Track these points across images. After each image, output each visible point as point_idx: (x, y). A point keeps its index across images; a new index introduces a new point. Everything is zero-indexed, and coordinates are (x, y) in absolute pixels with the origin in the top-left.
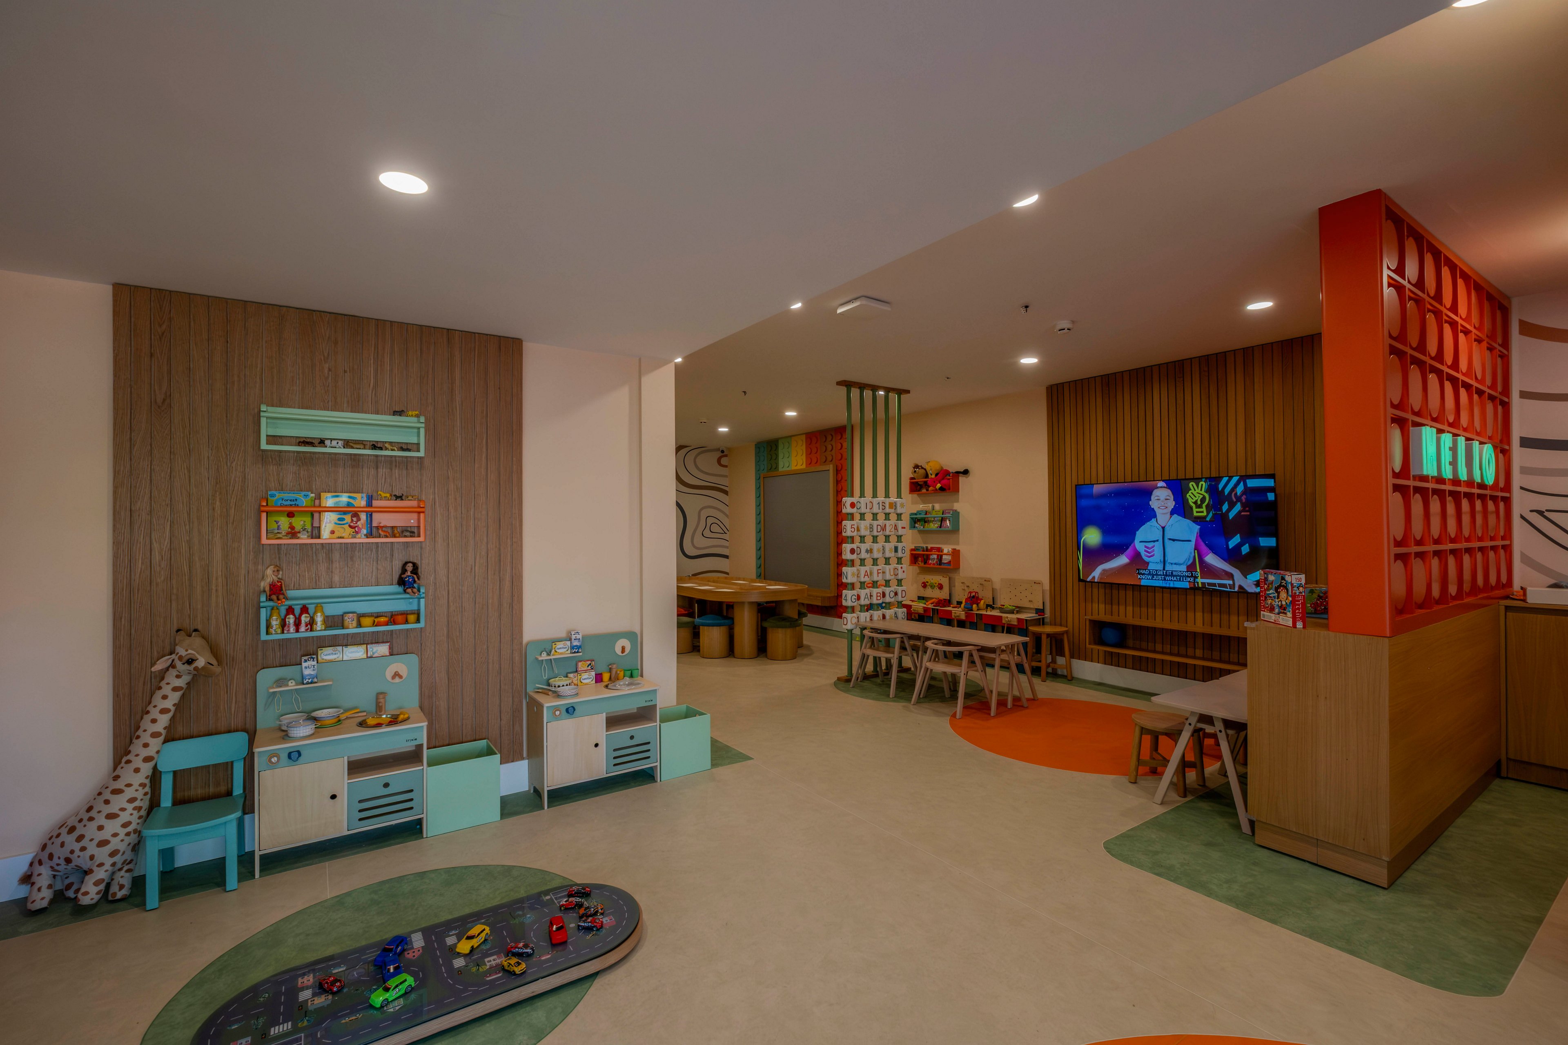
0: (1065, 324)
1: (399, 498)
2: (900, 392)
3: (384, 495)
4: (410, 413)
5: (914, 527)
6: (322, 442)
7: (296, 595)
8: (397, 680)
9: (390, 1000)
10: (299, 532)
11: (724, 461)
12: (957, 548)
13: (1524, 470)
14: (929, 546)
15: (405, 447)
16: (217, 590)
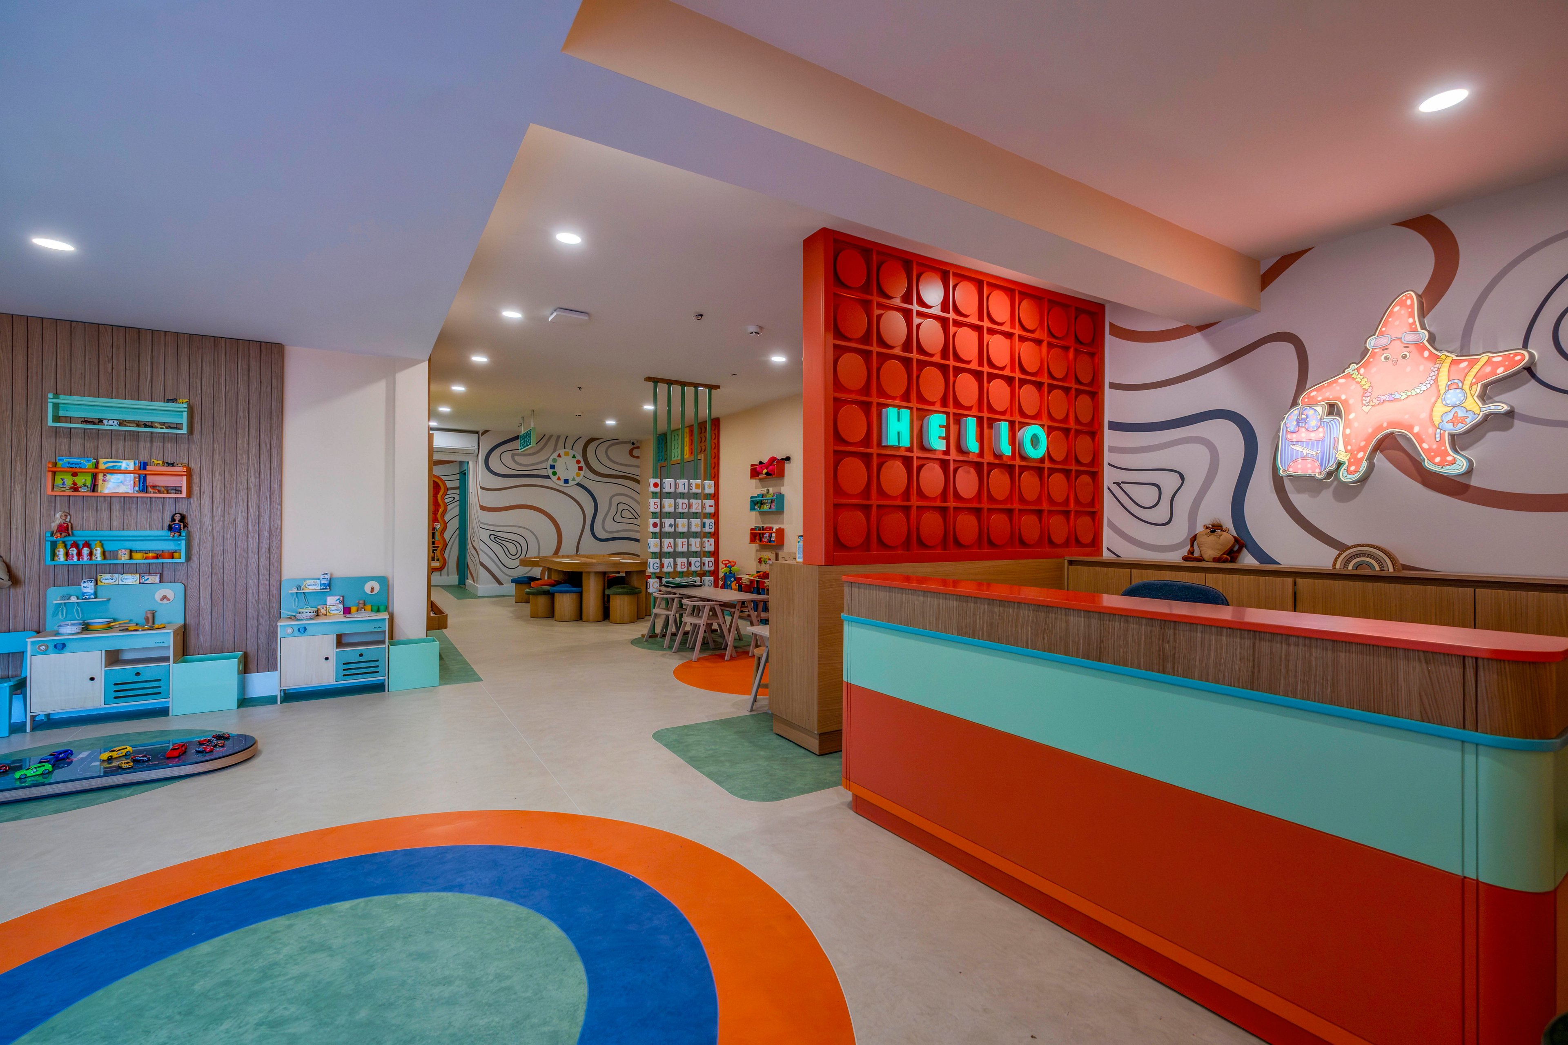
0: (752, 329)
1: (169, 464)
2: (711, 387)
3: (156, 462)
4: (181, 401)
5: (754, 509)
6: (101, 421)
7: (80, 535)
8: (165, 601)
9: (28, 775)
10: (81, 487)
11: (635, 453)
12: (782, 527)
13: (1112, 449)
14: (765, 526)
15: (172, 426)
16: (17, 528)
